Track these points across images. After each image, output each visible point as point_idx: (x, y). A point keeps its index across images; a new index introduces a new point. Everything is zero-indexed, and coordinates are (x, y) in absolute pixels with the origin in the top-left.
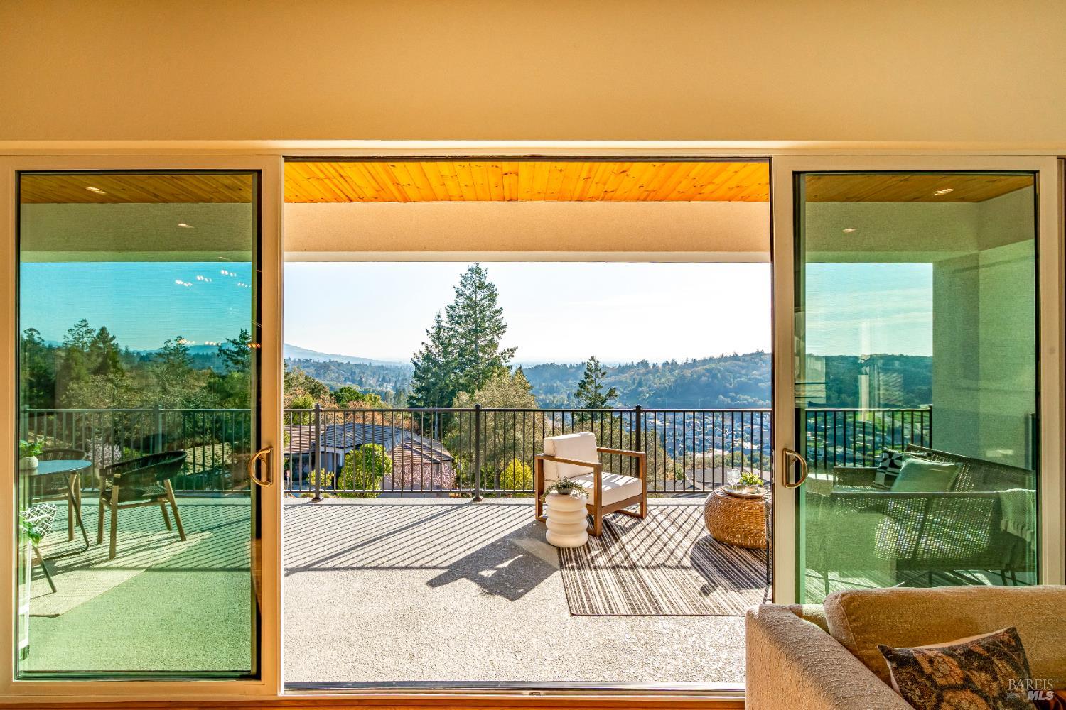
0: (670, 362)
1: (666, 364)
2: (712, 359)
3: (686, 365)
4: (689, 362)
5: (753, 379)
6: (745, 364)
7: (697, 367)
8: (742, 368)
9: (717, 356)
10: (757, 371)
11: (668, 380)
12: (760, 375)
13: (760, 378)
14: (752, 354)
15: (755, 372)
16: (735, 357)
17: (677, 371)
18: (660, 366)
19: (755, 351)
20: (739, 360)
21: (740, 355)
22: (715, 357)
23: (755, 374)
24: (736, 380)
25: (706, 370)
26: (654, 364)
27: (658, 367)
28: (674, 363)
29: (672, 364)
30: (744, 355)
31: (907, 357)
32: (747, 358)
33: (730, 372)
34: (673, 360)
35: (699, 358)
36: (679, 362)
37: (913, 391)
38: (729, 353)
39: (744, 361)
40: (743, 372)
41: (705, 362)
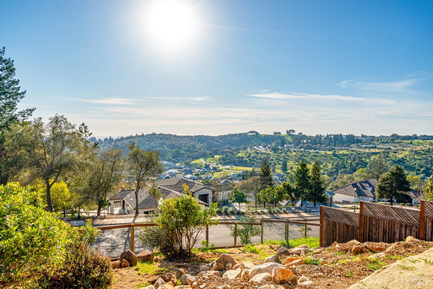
0: (108, 138)
1: (106, 140)
2: (131, 137)
3: (118, 140)
4: (120, 138)
5: (152, 146)
6: (148, 139)
7: (124, 140)
8: (147, 141)
9: (134, 135)
10: (154, 142)
11: (109, 147)
12: (155, 144)
13: (155, 146)
14: (151, 134)
15: (152, 143)
16: (143, 135)
17: (113, 143)
18: (103, 140)
19: (152, 133)
20: (145, 137)
21: (145, 135)
22: (133, 136)
23: (153, 144)
24: (144, 147)
25: (129, 142)
26: (99, 140)
27: (102, 141)
28: (111, 139)
29: (110, 139)
30: (147, 135)
31: (209, 136)
32: (149, 136)
33: (141, 143)
34: (110, 137)
35: (125, 136)
36: (114, 138)
37: (212, 150)
38: (140, 134)
39: (147, 137)
40: (147, 143)
41: (128, 138)
